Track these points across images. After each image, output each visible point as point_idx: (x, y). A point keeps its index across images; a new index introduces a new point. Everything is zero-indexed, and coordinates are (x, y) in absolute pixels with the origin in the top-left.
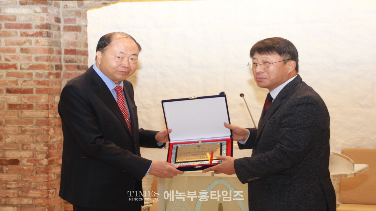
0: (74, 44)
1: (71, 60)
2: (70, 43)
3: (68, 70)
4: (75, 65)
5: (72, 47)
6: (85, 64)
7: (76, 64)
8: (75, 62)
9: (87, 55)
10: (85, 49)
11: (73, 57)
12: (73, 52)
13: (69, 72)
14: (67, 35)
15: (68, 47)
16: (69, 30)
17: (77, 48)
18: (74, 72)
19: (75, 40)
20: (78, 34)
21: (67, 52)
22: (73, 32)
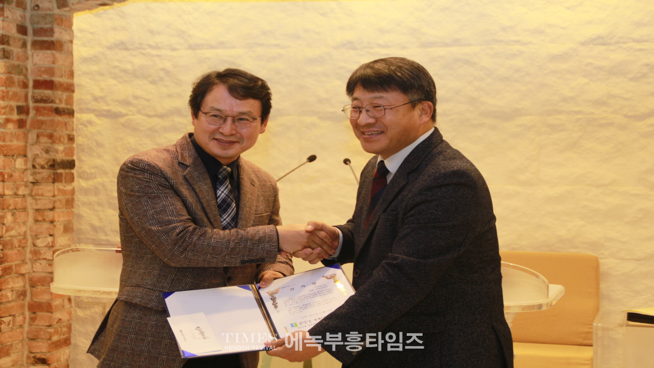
0: (50, 71)
1: (44, 98)
2: (43, 69)
3: (40, 115)
4: (52, 107)
5: (46, 77)
6: (69, 107)
7: (55, 106)
8: (52, 102)
9: (73, 91)
10: (69, 81)
11: (48, 92)
12: (50, 85)
13: (40, 118)
14: (38, 56)
15: (40, 76)
16: (41, 49)
17: (56, 79)
18: (50, 118)
19: (52, 65)
20: (57, 55)
21: (38, 84)
22: (49, 52)
